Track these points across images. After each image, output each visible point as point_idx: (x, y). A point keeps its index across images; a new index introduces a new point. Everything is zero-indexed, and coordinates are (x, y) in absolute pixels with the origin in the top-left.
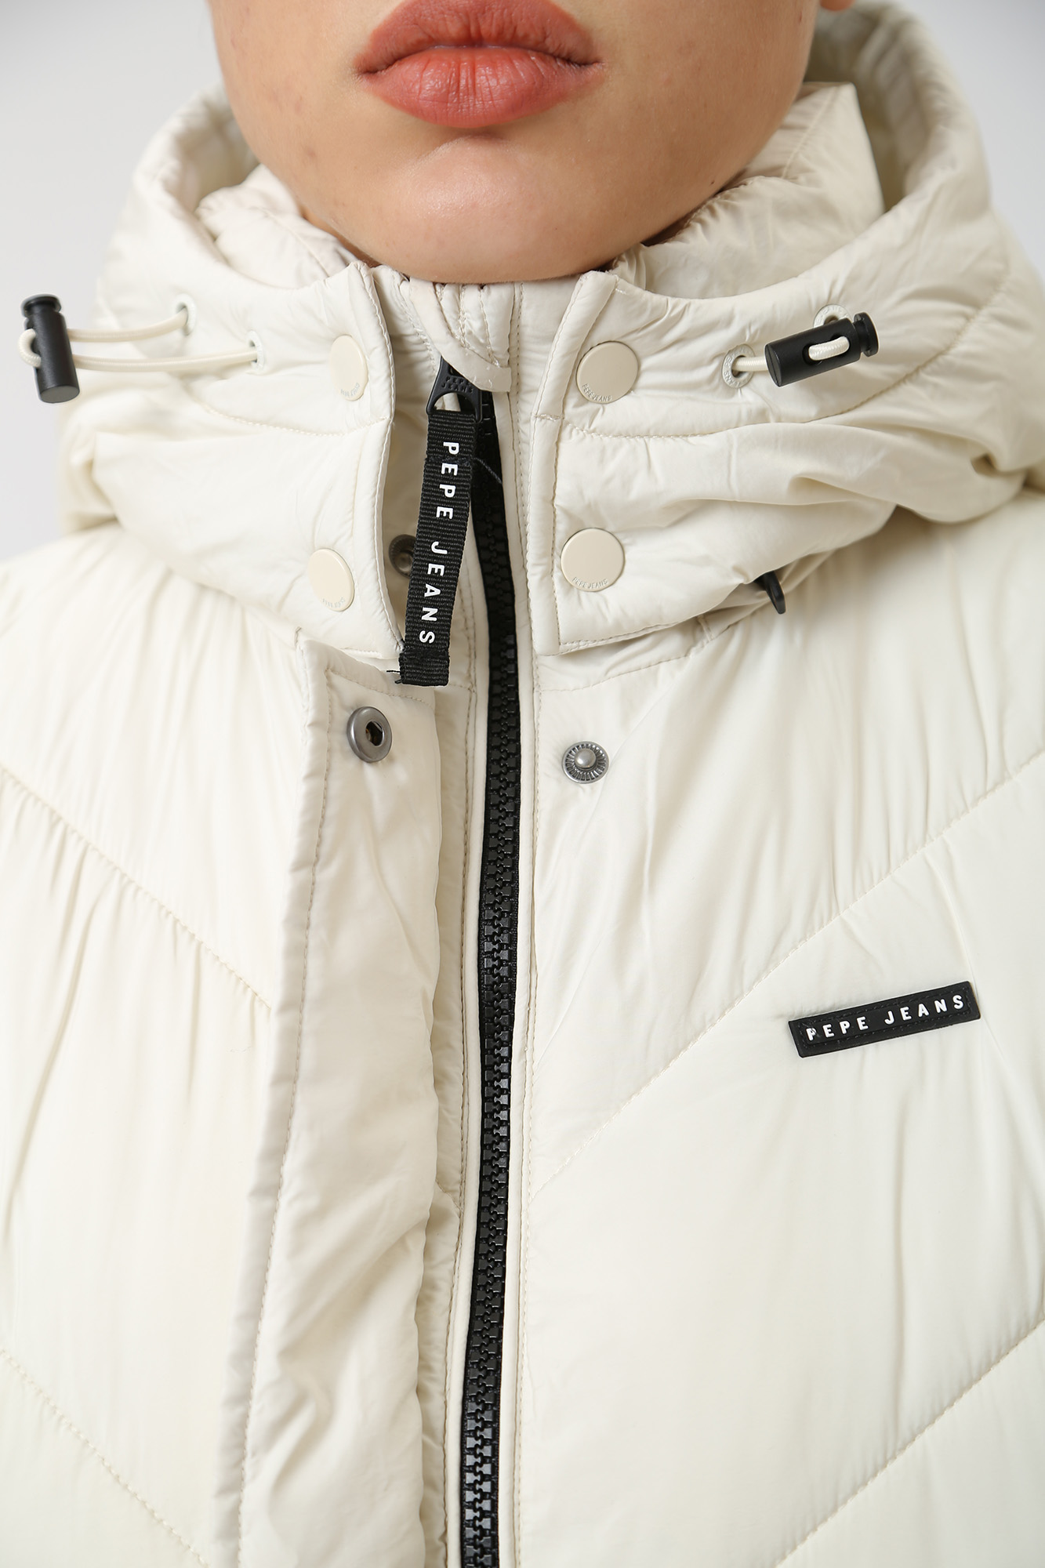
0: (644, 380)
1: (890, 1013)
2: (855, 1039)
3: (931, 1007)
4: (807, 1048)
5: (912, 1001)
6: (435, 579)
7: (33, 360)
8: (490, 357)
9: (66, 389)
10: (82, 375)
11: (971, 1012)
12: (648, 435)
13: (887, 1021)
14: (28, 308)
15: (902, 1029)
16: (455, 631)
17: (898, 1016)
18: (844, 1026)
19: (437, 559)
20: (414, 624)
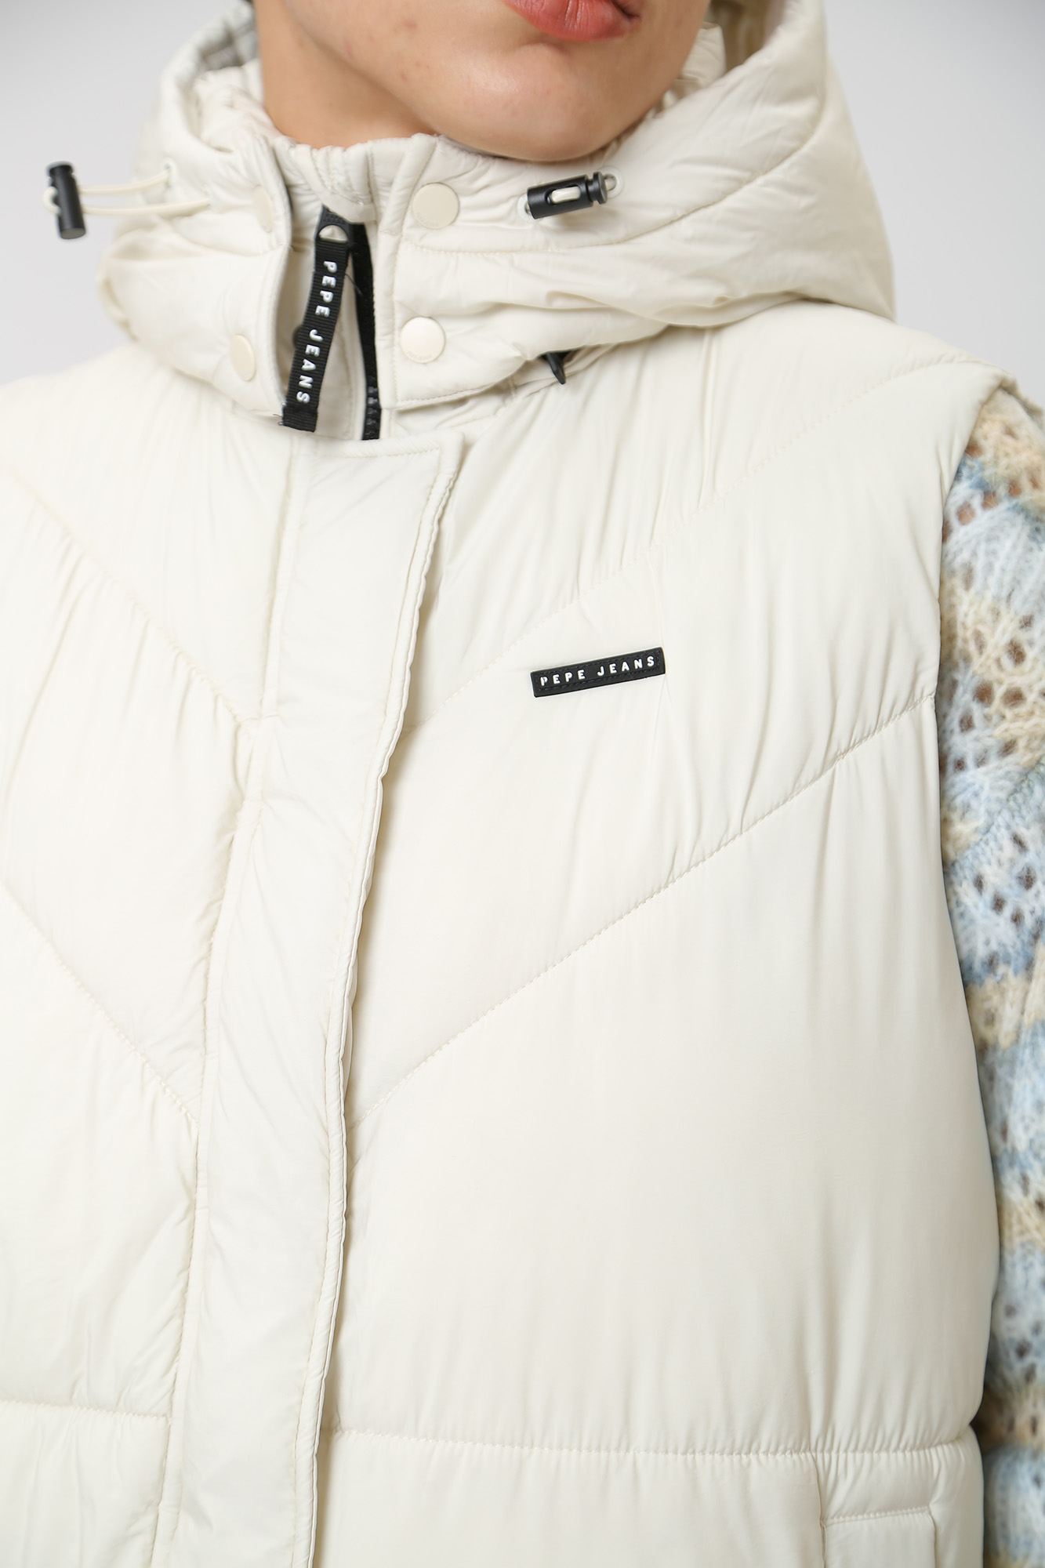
0: (463, 216)
1: (602, 668)
2: (575, 686)
3: (631, 665)
4: (540, 691)
5: (618, 660)
6: (311, 357)
7: (55, 209)
8: (355, 200)
9: (78, 231)
10: (88, 220)
11: (659, 669)
12: (458, 251)
13: (599, 674)
14: (52, 172)
15: (609, 680)
16: (324, 396)
17: (607, 670)
18: (568, 676)
19: (314, 343)
20: (293, 388)
